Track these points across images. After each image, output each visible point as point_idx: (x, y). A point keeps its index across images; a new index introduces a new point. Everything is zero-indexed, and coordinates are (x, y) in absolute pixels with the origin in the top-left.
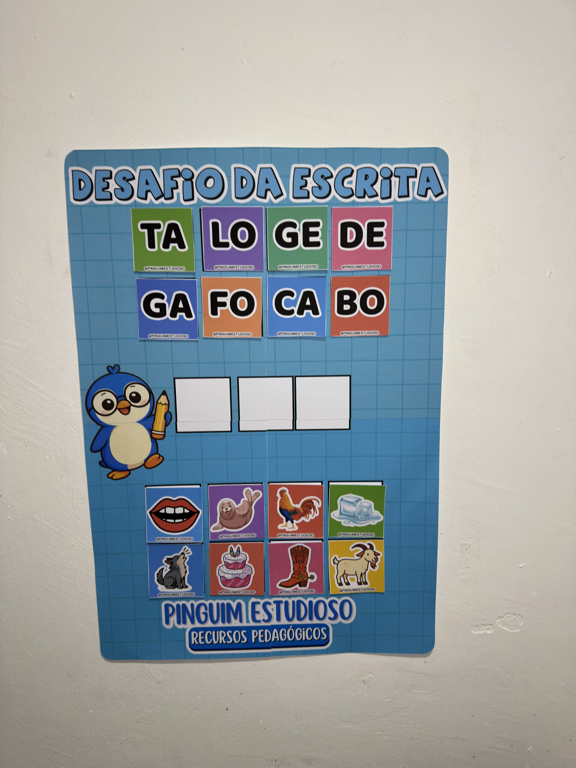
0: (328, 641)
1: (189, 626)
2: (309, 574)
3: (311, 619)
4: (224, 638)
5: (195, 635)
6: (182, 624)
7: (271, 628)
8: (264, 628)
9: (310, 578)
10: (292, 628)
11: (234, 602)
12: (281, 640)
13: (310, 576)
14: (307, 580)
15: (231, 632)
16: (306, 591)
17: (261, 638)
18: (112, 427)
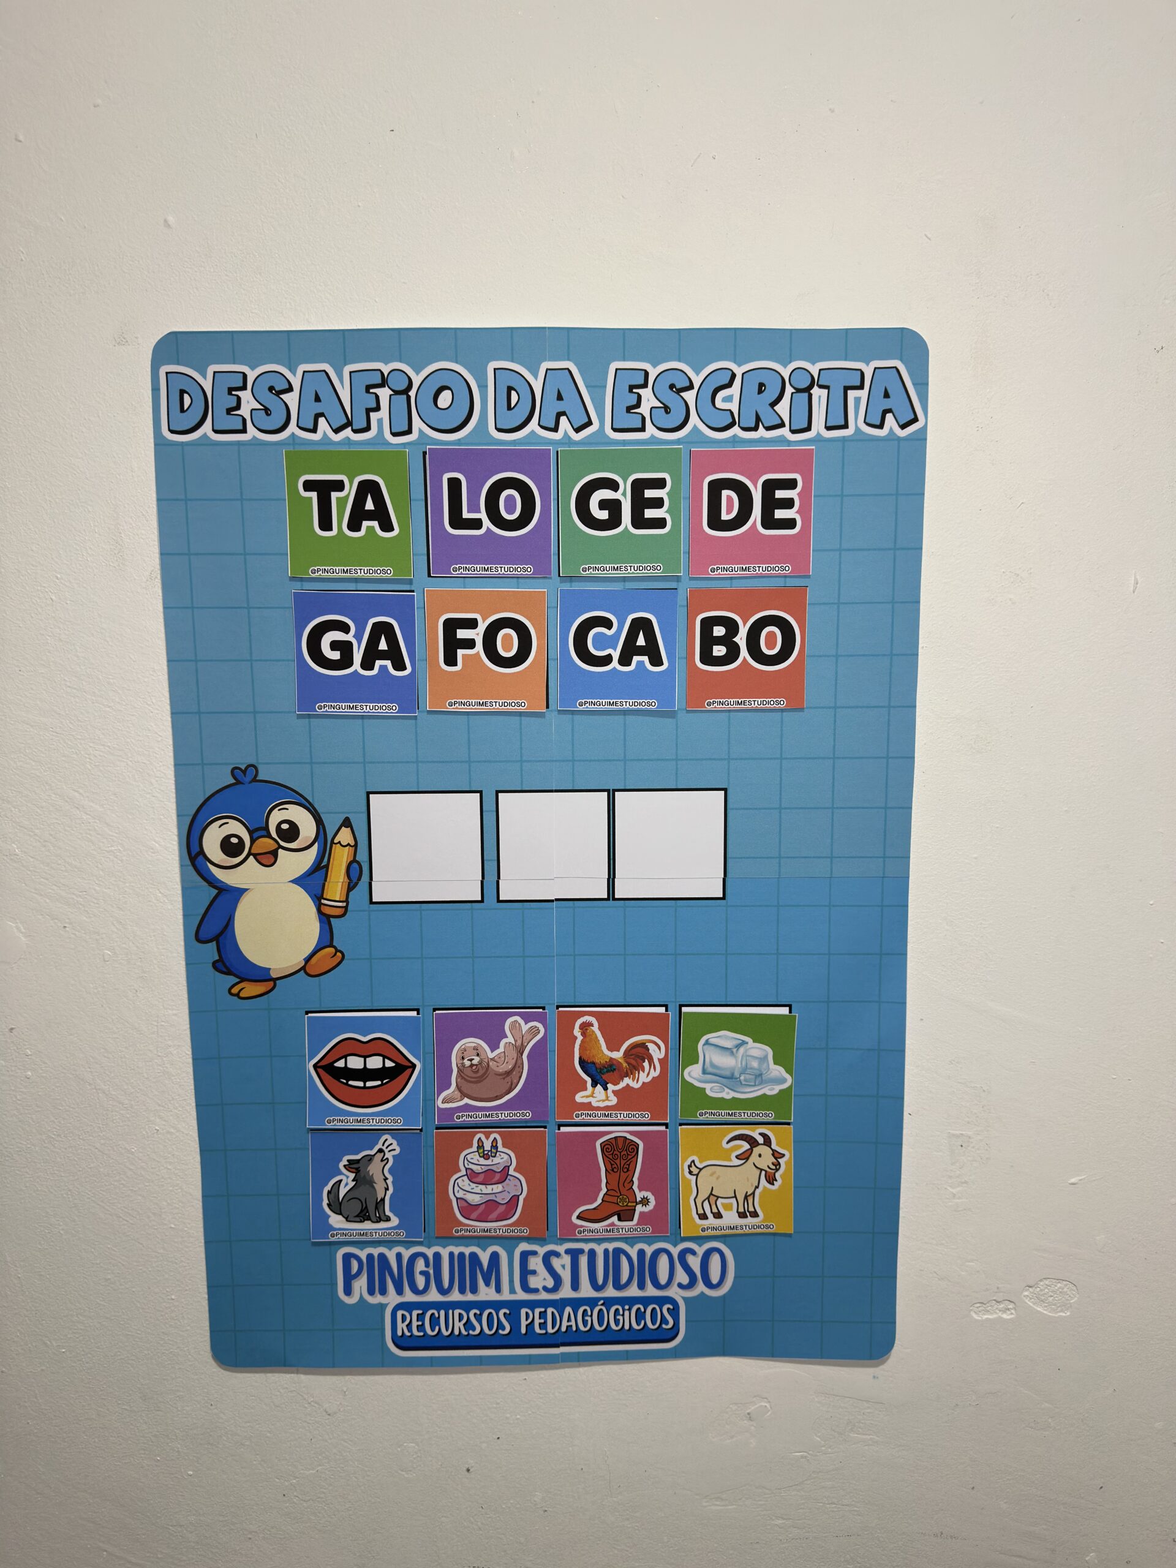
0: (677, 1331)
1: (392, 1299)
2: (640, 1195)
3: (642, 1286)
4: (464, 1325)
5: (404, 1318)
6: (378, 1295)
7: (560, 1305)
8: (546, 1304)
9: (641, 1202)
10: (602, 1305)
11: (484, 1250)
12: (579, 1329)
13: (640, 1199)
14: (634, 1208)
15: (478, 1312)
16: (632, 1230)
17: (540, 1324)
18: (240, 892)
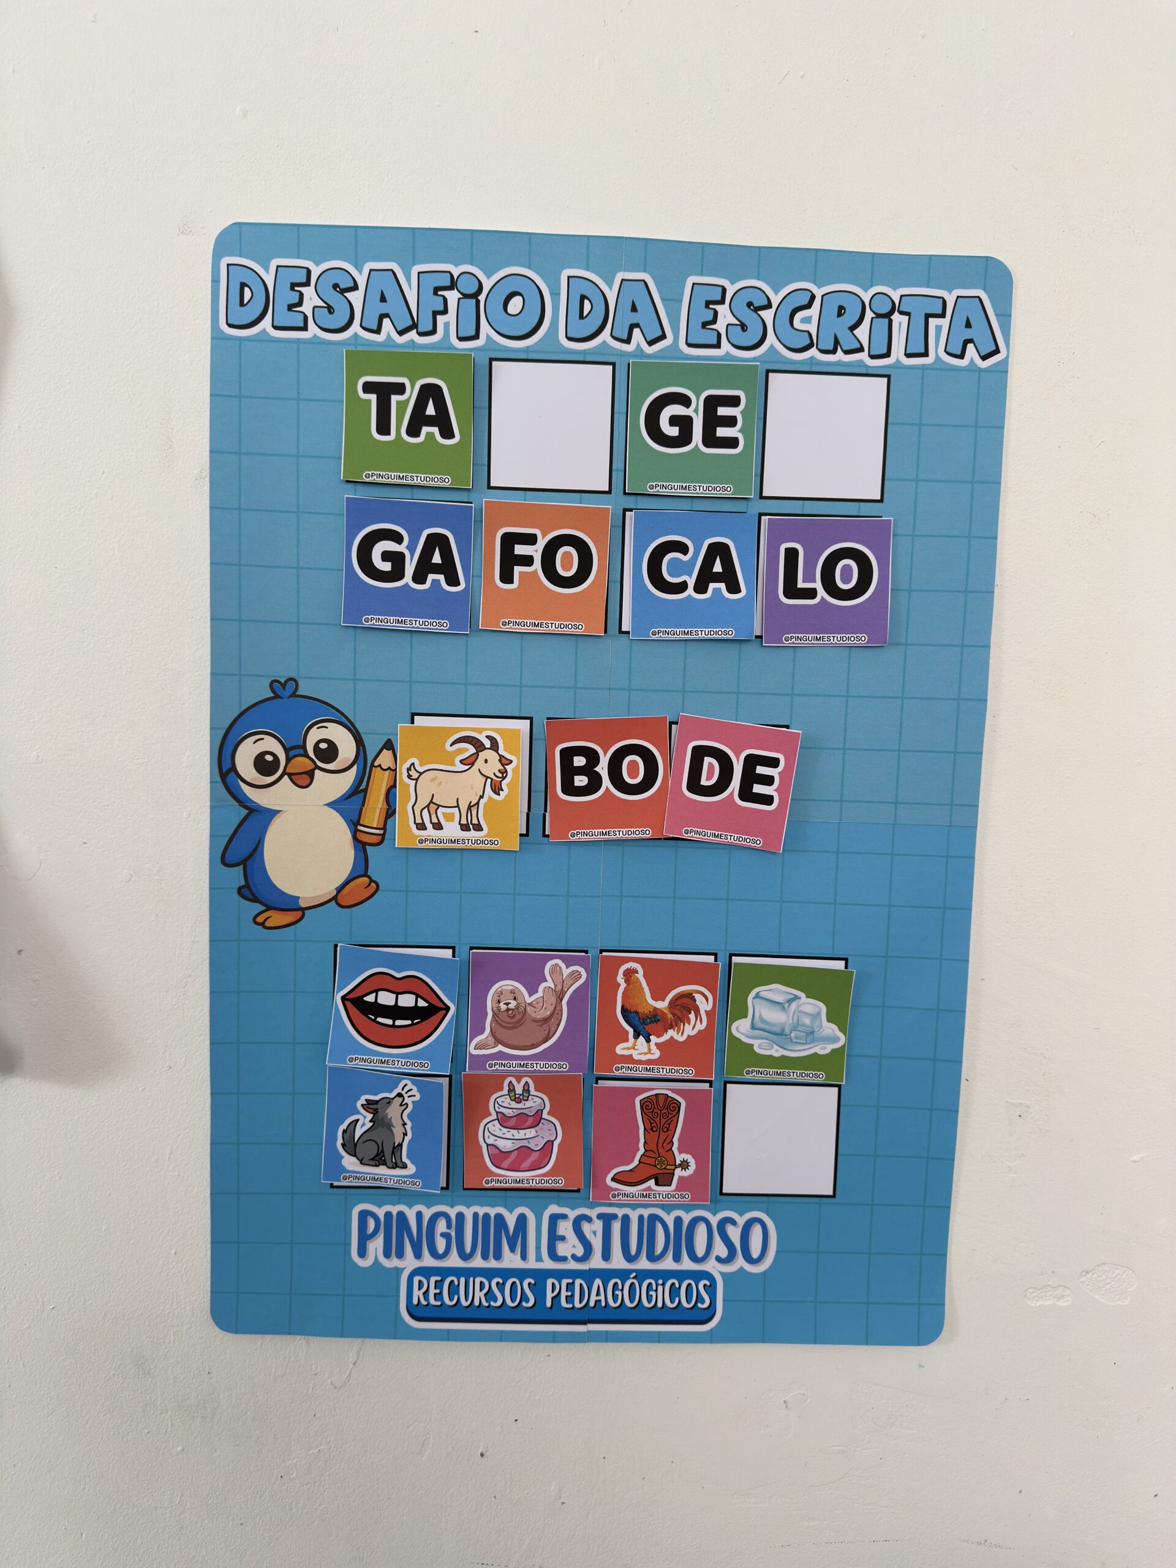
0: (714, 1311)
1: (409, 1263)
2: (679, 1158)
3: (677, 1258)
4: (485, 1295)
5: (421, 1285)
6: (395, 1258)
7: (589, 1276)
8: (573, 1274)
9: (680, 1165)
10: (634, 1278)
11: (511, 1212)
12: (609, 1305)
13: (680, 1162)
14: (672, 1172)
15: (501, 1281)
16: (670, 1196)
17: (567, 1297)
18: (272, 814)
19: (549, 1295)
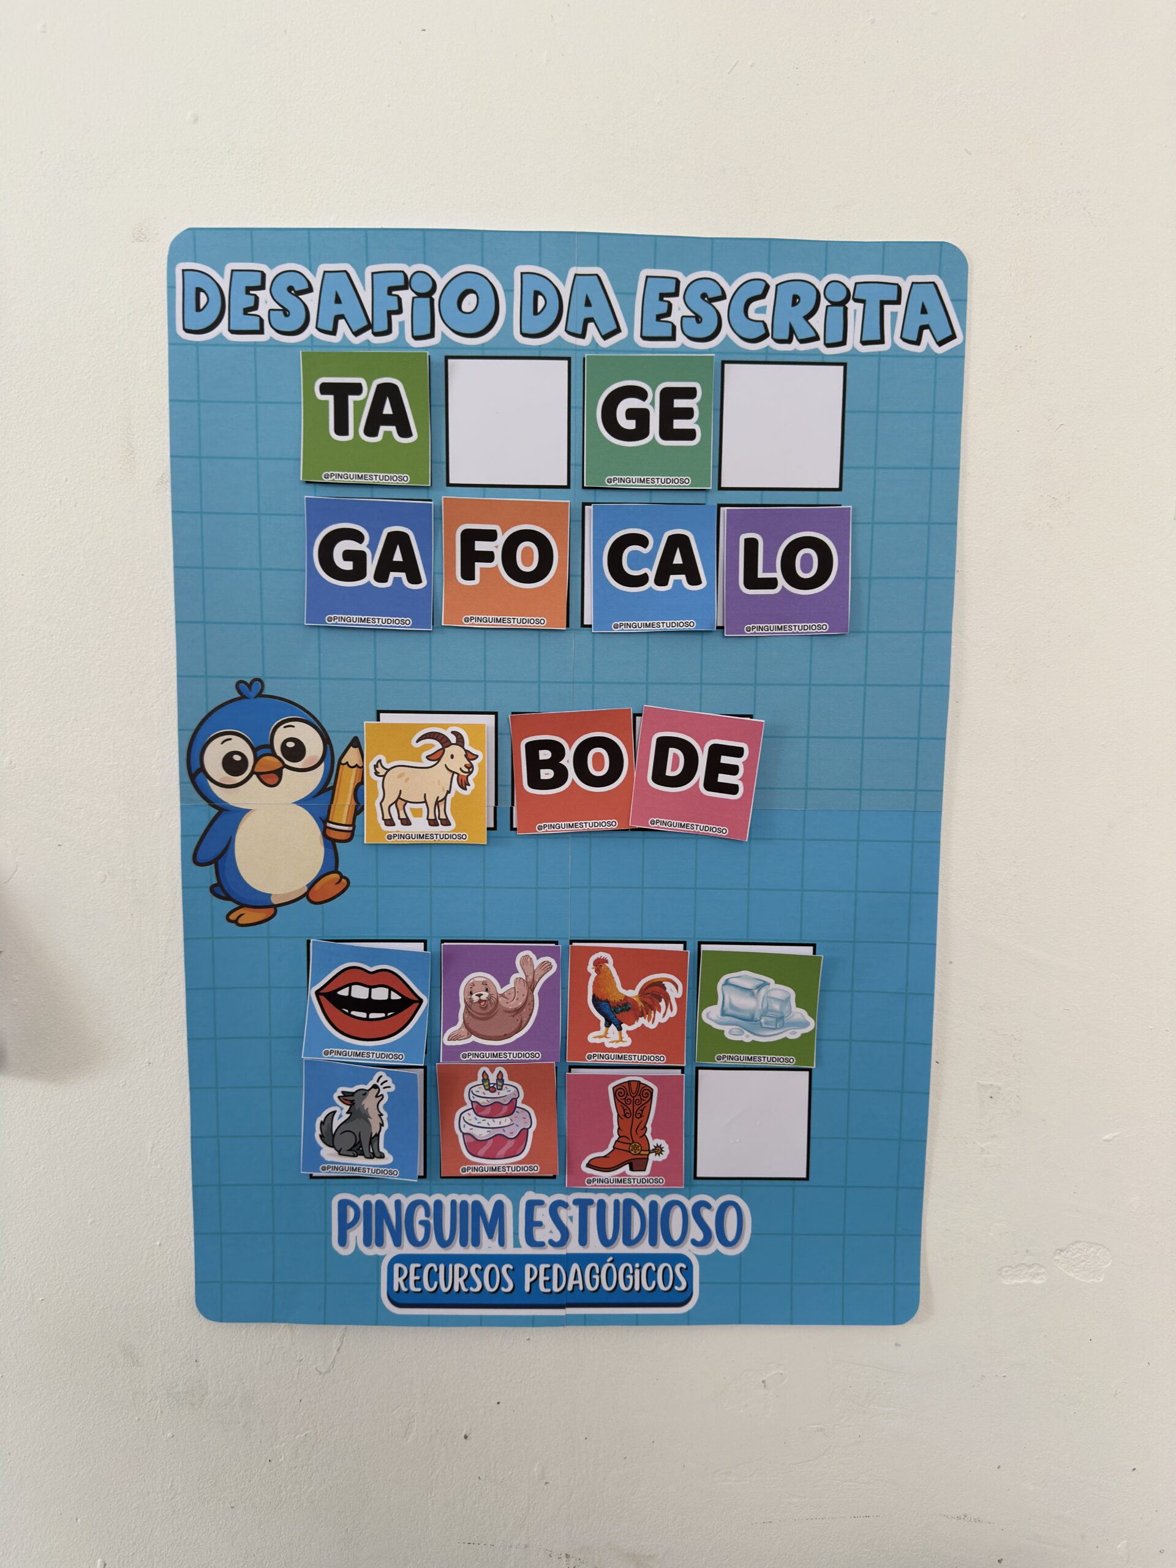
0: (689, 1295)
1: (389, 1250)
2: (653, 1143)
3: (653, 1242)
4: (465, 1281)
5: (401, 1272)
6: (375, 1246)
7: (567, 1261)
8: (551, 1259)
9: (654, 1151)
10: (611, 1262)
11: (488, 1199)
12: (587, 1289)
13: (654, 1148)
14: (646, 1157)
15: (480, 1267)
16: (644, 1181)
17: (545, 1281)
18: (240, 813)
19: (528, 1280)
